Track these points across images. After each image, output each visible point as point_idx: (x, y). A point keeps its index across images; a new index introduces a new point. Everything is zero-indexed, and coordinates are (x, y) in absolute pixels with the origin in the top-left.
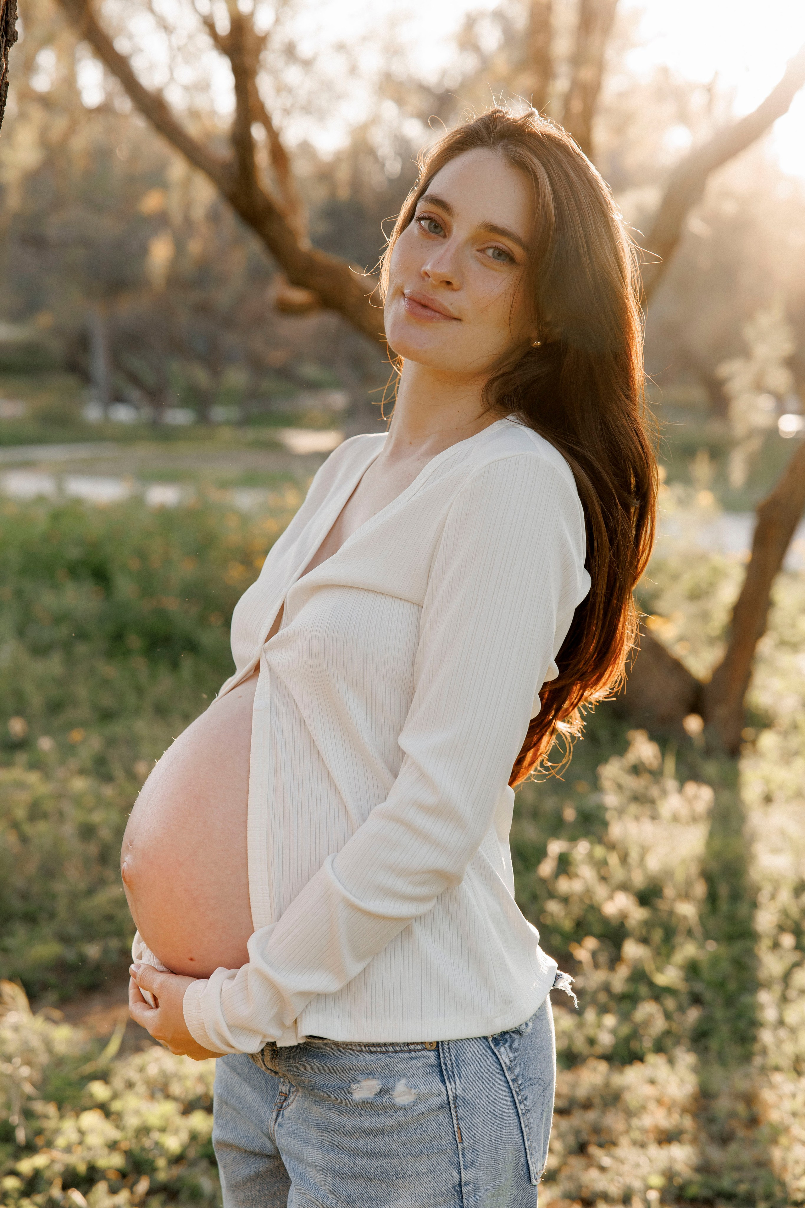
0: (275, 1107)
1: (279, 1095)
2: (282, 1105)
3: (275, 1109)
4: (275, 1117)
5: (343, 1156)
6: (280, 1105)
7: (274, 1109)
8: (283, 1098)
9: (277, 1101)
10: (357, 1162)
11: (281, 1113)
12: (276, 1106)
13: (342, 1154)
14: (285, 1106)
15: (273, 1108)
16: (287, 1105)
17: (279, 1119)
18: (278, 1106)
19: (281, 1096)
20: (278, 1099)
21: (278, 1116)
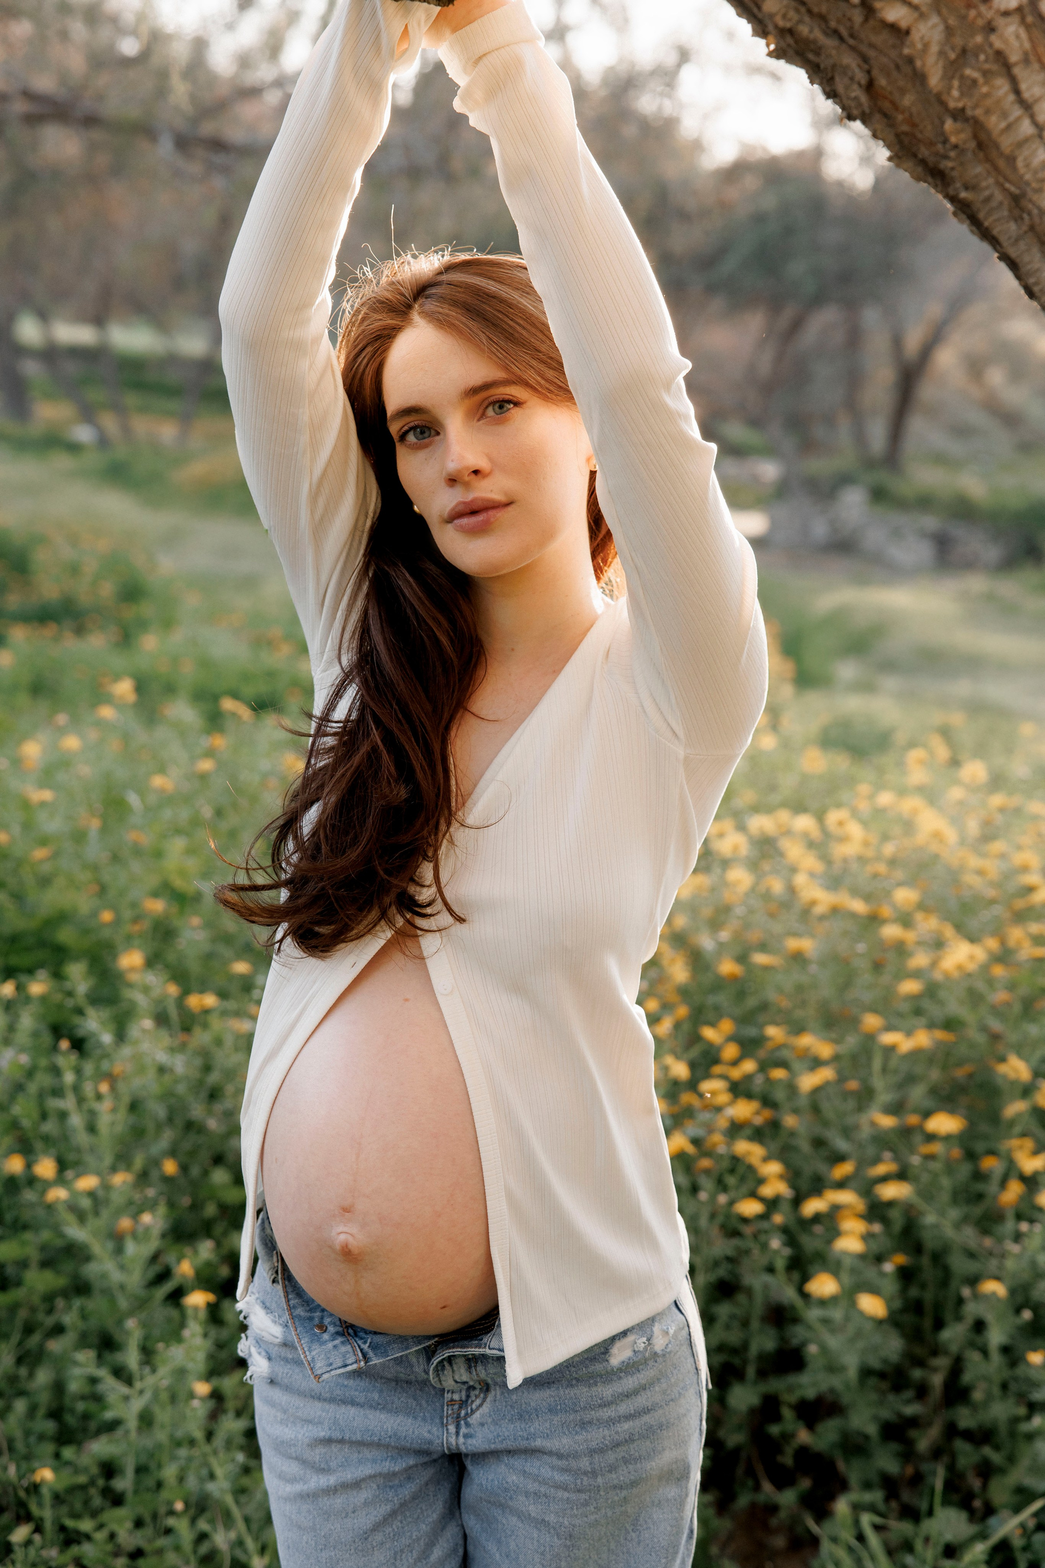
0: (447, 1420)
1: (448, 1406)
2: (459, 1414)
3: (450, 1422)
4: (455, 1430)
5: (601, 1430)
6: (455, 1415)
7: (447, 1423)
8: (456, 1407)
9: (447, 1413)
10: (620, 1429)
11: (462, 1422)
12: (449, 1419)
13: (599, 1428)
14: (467, 1414)
15: (445, 1422)
16: (469, 1411)
17: (463, 1430)
18: (452, 1418)
19: (451, 1405)
20: (448, 1410)
21: (458, 1427)
